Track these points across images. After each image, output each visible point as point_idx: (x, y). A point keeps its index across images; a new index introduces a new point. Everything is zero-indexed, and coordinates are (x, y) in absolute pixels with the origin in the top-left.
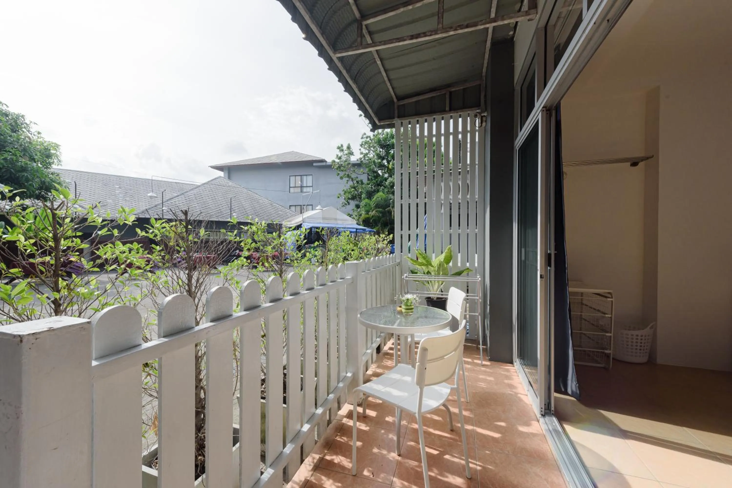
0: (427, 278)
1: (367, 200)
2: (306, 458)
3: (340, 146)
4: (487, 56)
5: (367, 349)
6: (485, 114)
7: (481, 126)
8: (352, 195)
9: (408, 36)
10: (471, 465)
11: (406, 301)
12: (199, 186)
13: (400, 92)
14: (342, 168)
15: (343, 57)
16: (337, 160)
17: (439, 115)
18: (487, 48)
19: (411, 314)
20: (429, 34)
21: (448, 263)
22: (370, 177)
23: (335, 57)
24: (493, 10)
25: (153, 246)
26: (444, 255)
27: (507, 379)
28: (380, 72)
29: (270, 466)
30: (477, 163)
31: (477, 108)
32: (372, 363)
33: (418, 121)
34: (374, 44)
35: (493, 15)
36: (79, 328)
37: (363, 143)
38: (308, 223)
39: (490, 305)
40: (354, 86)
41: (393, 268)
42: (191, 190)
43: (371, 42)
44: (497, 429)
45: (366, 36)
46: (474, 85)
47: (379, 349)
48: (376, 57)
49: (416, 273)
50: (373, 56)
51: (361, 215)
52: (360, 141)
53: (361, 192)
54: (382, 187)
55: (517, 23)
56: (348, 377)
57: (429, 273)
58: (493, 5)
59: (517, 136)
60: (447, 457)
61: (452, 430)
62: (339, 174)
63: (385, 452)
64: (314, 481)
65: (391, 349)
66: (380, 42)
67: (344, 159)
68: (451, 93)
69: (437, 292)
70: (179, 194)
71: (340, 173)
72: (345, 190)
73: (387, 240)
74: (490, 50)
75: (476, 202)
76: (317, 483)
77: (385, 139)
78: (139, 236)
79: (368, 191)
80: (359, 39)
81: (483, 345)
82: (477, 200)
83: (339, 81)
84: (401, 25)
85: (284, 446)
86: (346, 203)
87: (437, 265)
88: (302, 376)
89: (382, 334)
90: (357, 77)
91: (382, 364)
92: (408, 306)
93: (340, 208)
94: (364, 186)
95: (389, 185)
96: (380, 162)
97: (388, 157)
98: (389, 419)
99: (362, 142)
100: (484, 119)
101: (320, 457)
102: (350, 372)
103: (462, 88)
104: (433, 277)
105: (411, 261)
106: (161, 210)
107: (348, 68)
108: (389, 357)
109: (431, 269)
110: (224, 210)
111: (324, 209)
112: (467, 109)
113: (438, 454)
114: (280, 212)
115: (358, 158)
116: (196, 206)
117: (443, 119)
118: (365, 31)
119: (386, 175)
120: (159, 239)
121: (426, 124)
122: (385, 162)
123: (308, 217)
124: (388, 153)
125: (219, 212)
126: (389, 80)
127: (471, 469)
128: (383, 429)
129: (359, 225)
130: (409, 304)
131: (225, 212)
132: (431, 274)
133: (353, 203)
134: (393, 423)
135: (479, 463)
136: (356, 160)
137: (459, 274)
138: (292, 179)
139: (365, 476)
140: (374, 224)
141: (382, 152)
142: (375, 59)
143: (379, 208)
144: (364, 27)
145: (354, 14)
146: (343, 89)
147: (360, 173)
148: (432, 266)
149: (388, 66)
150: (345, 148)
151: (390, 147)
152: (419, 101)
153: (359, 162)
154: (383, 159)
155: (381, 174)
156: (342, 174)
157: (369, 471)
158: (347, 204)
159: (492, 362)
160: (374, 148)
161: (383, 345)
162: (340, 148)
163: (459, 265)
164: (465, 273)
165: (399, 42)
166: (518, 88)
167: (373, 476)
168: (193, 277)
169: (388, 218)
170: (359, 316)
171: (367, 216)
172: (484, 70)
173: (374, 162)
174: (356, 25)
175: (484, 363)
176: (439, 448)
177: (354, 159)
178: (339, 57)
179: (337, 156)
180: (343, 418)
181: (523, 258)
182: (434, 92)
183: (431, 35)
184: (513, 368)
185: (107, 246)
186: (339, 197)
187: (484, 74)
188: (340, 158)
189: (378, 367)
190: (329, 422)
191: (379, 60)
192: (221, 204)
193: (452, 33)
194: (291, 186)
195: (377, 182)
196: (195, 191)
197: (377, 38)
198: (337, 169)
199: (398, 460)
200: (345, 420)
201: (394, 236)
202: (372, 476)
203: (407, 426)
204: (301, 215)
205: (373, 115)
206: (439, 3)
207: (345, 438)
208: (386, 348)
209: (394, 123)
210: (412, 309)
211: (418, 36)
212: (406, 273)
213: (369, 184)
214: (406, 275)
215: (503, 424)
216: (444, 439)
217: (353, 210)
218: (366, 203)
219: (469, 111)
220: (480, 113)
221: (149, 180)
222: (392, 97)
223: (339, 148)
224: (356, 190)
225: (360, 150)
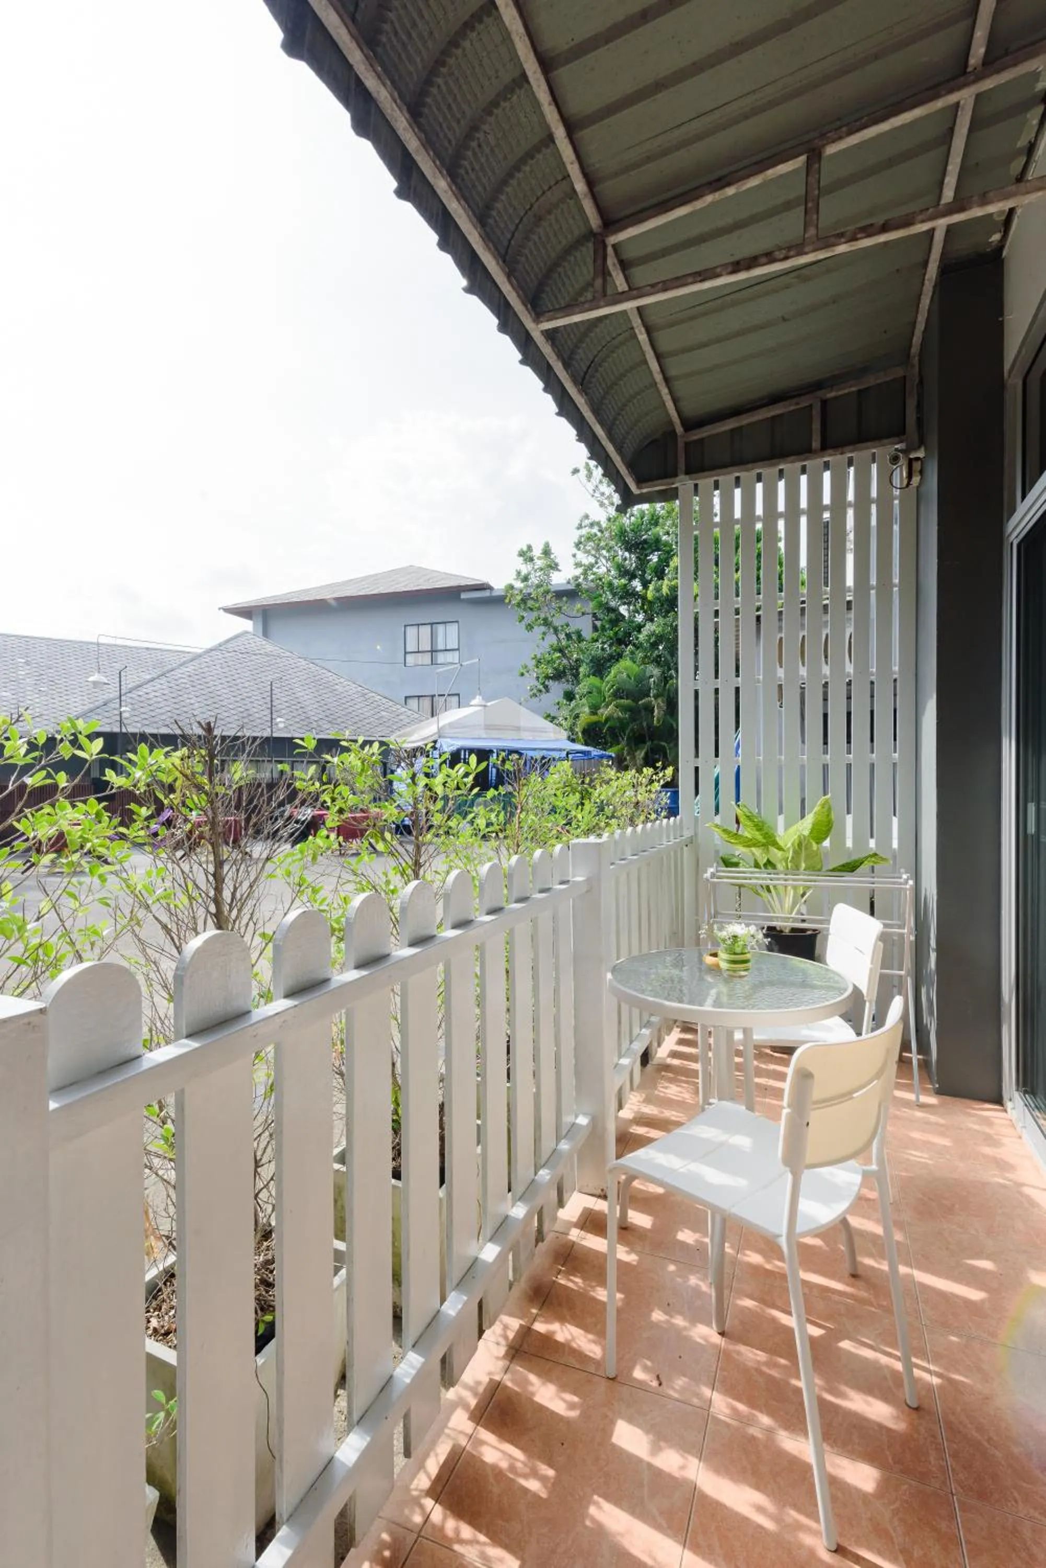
0: (762, 878)
1: (594, 680)
2: (490, 1327)
3: (525, 549)
4: (925, 302)
5: (620, 1057)
6: (921, 454)
7: (908, 484)
8: (555, 669)
9: (724, 266)
10: (917, 1372)
11: (729, 942)
12: (200, 656)
13: (693, 408)
14: (530, 603)
15: (556, 330)
16: (519, 585)
17: (793, 462)
18: (926, 282)
19: (743, 973)
20: (782, 256)
21: (819, 841)
22: (598, 623)
23: (536, 330)
24: (951, 181)
25: (133, 806)
26: (810, 819)
27: (989, 1146)
28: (645, 362)
29: (414, 1346)
30: (896, 581)
31: (897, 439)
32: (632, 1089)
33: (738, 479)
34: (634, 292)
35: (948, 194)
36: (24, 1024)
37: (583, 539)
38: (451, 738)
39: (939, 950)
40: (580, 401)
41: (675, 852)
42: (181, 665)
43: (626, 289)
44: (974, 1278)
45: (614, 274)
46: (888, 379)
47: (646, 1058)
48: (635, 325)
49: (736, 865)
50: (630, 321)
51: (577, 717)
52: (575, 535)
53: (577, 660)
54: (630, 647)
55: (1012, 211)
56: (580, 1126)
57: (769, 864)
58: (950, 168)
59: (1013, 510)
60: (845, 1345)
61: (854, 1276)
62: (523, 617)
63: (679, 1321)
64: (509, 1384)
65: (674, 1054)
66: (653, 286)
67: (534, 580)
68: (824, 403)
69: (793, 915)
70: (155, 675)
71: (525, 614)
72: (539, 656)
73: (659, 781)
74: (935, 287)
75: (895, 680)
76: (516, 1388)
77: (637, 529)
78: (112, 788)
79: (593, 657)
80: (599, 282)
81: (919, 1053)
82: (895, 676)
83: (546, 390)
84: (702, 239)
85: (443, 1300)
86: (541, 687)
87: (793, 844)
88: (479, 1122)
89: (653, 1019)
90: (587, 377)
91: (656, 1092)
92: (735, 954)
93: (526, 701)
94: (583, 645)
95: (648, 641)
96: (625, 585)
97: (644, 572)
98: (686, 1236)
99: (581, 537)
100: (917, 466)
101: (521, 1326)
102: (585, 1114)
103: (854, 389)
104: (782, 876)
105: (725, 836)
106: (117, 712)
107: (565, 356)
108: (670, 1075)
109: (776, 855)
110: (255, 710)
111: (489, 704)
112: (869, 444)
113: (821, 1337)
114: (383, 713)
115: (570, 576)
116: (192, 701)
117: (804, 470)
118: (611, 261)
119: (640, 618)
120: (142, 791)
121: (759, 487)
122: (637, 585)
123: (451, 725)
124: (643, 562)
125: (245, 715)
126: (667, 380)
127: (915, 1381)
128: (674, 1262)
129: (573, 741)
130: (738, 950)
131: (257, 715)
132: (774, 866)
133: (558, 689)
134: (700, 1249)
135: (937, 1369)
136: (565, 582)
137: (851, 867)
138: (412, 632)
139: (635, 1379)
140: (609, 739)
141: (631, 561)
142: (632, 328)
143: (622, 698)
144: (610, 250)
145: (586, 220)
146: (554, 408)
147: (574, 613)
148: (780, 848)
149: (665, 345)
150: (537, 552)
151: (650, 547)
152: (741, 428)
153: (572, 587)
154: (633, 576)
155: (626, 614)
156: (530, 617)
157: (646, 1369)
158: (543, 690)
159: (948, 1099)
160: (608, 551)
161: (655, 1044)
162: (526, 555)
163: (849, 843)
164: (865, 867)
165: (701, 281)
166: (1014, 383)
167: (660, 1384)
168: (226, 881)
169: (645, 724)
170: (609, 976)
171: (594, 718)
172: (917, 339)
173: (610, 584)
174: (591, 245)
175: (924, 1099)
176: (826, 1320)
177: (559, 579)
178: (547, 331)
179: (519, 573)
180: (569, 1230)
181: (1032, 829)
182: (781, 404)
183: (786, 258)
184: (1003, 1115)
185: (42, 811)
186: (522, 675)
187: (915, 350)
188: (526, 579)
189: (648, 1101)
190: (540, 1236)
191: (643, 330)
192: (250, 697)
193: (842, 248)
194: (408, 650)
195: (616, 633)
196: (190, 668)
197: (642, 275)
198: (518, 605)
199: (715, 1346)
200: (575, 1234)
201: (676, 770)
202: (655, 1384)
203: (736, 1258)
204: (435, 718)
205: (623, 470)
206: (807, 175)
207: (578, 1280)
208: (661, 1053)
209: (677, 488)
210: (746, 961)
211: (751, 262)
212: (712, 866)
213: (597, 641)
214: (711, 870)
215: (986, 1264)
216: (836, 1298)
217: (558, 704)
218: (592, 686)
219: (874, 447)
220: (906, 452)
221: (92, 643)
222: (670, 423)
223: (522, 554)
224: (564, 655)
225: (574, 556)
